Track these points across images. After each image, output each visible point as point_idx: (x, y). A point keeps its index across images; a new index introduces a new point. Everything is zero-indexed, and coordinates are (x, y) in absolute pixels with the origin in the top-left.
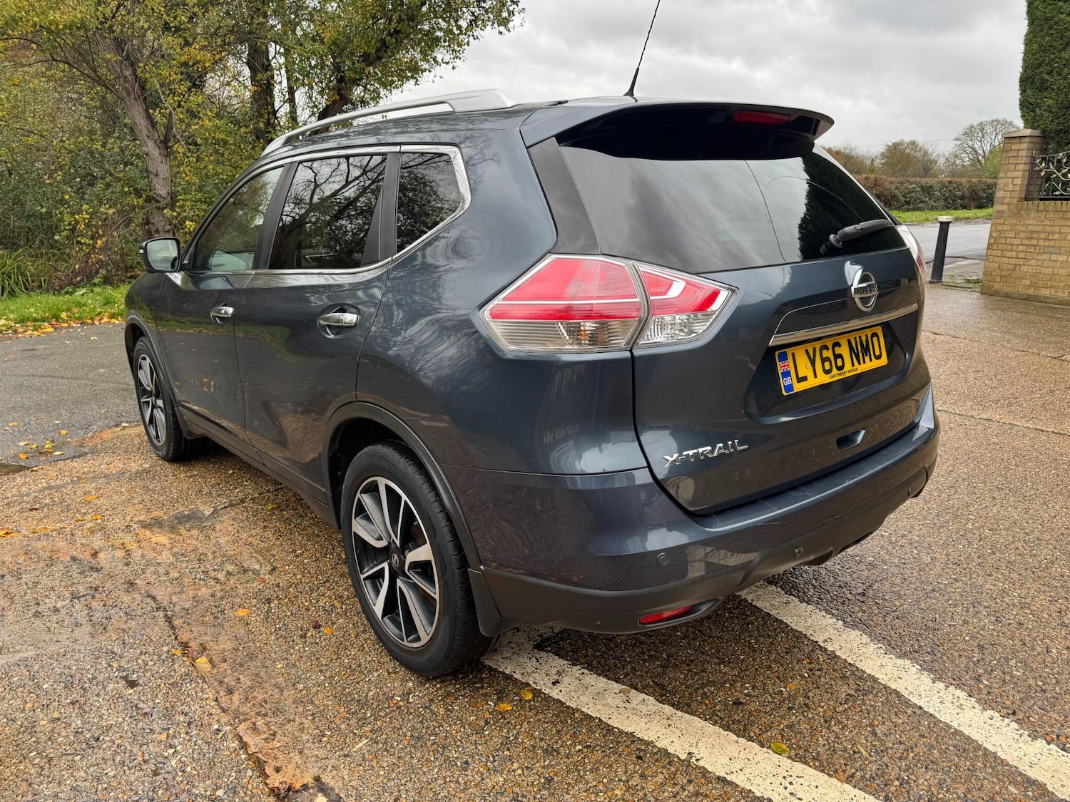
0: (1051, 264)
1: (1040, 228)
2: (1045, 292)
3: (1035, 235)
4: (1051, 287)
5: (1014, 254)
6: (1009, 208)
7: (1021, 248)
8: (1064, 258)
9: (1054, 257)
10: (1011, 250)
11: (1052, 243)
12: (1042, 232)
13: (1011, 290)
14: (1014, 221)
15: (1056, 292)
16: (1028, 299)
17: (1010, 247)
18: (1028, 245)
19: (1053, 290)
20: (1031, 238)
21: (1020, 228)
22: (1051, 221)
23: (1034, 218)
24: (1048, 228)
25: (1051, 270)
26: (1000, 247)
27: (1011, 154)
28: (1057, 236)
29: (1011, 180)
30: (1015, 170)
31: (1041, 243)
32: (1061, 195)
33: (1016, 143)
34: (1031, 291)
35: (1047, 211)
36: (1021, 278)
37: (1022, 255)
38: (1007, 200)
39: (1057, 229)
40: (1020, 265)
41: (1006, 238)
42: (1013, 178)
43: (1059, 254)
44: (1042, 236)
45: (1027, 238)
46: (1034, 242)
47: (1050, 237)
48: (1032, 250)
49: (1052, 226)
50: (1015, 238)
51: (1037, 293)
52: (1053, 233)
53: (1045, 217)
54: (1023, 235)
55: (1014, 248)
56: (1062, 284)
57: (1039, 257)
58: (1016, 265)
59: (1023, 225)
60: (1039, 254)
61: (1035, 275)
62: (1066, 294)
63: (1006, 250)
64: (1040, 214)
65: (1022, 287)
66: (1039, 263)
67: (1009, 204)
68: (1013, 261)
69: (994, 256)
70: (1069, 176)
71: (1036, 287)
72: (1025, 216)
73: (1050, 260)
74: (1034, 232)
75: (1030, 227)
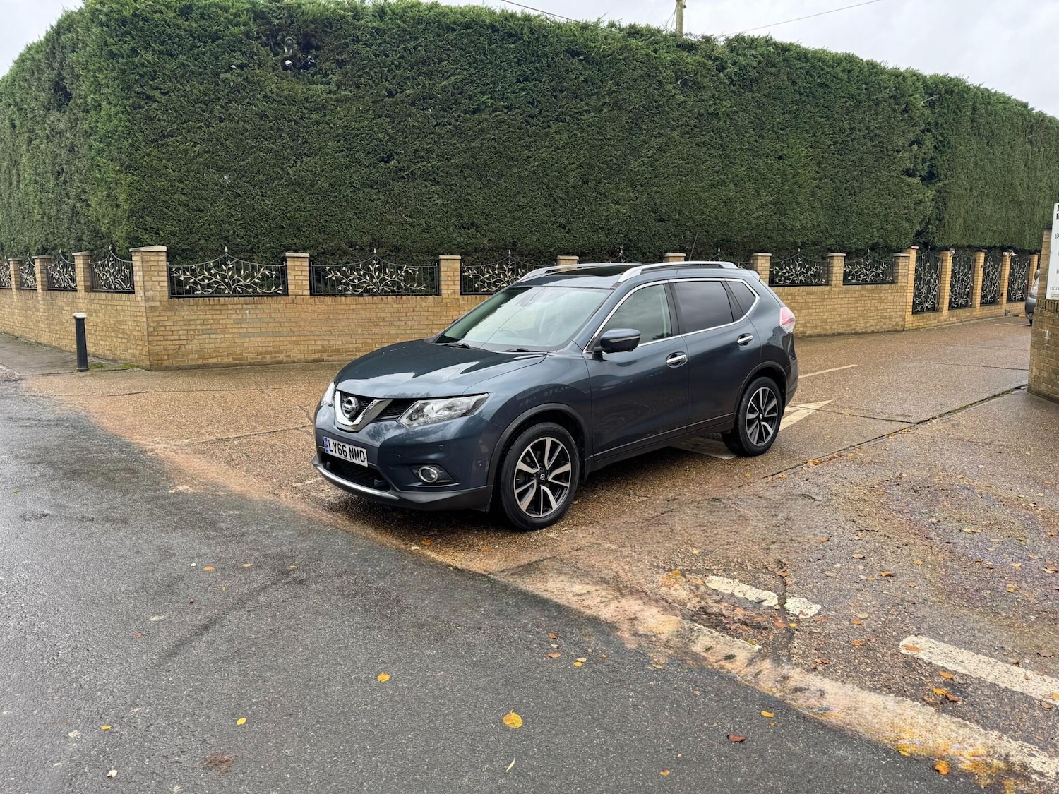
0: (211, 341)
1: (195, 317)
2: (211, 361)
3: (192, 323)
4: (217, 357)
5: (176, 338)
6: (161, 304)
7: (181, 332)
8: (222, 336)
9: (212, 336)
10: (173, 335)
11: (209, 327)
12: (197, 320)
13: (182, 364)
14: (169, 313)
15: (223, 359)
16: (199, 367)
17: (171, 333)
18: (187, 330)
19: (219, 358)
20: (189, 325)
21: (176, 318)
22: (203, 312)
23: (188, 310)
24: (201, 317)
25: (213, 345)
26: (161, 333)
27: (151, 264)
28: (211, 322)
29: (157, 283)
30: (158, 275)
31: (199, 327)
32: (202, 293)
33: (154, 256)
34: (200, 362)
35: (197, 305)
36: (189, 354)
37: (184, 337)
38: (158, 298)
39: (210, 317)
40: (184, 345)
41: (165, 326)
42: (159, 282)
43: (217, 333)
44: (198, 322)
45: (184, 325)
46: (193, 327)
47: (206, 323)
48: (192, 333)
49: (206, 315)
50: (174, 325)
51: (205, 362)
52: (207, 320)
53: (197, 309)
54: (181, 323)
55: (175, 333)
56: (226, 353)
57: (199, 337)
58: (180, 346)
59: (179, 315)
60: (198, 335)
61: (201, 350)
62: (231, 360)
63: (168, 335)
64: (192, 307)
65: (192, 359)
66: (201, 341)
67: (161, 301)
68: (177, 342)
69: (157, 341)
70: (206, 281)
71: (204, 358)
72: (179, 309)
73: (210, 338)
74: (190, 320)
75: (185, 317)
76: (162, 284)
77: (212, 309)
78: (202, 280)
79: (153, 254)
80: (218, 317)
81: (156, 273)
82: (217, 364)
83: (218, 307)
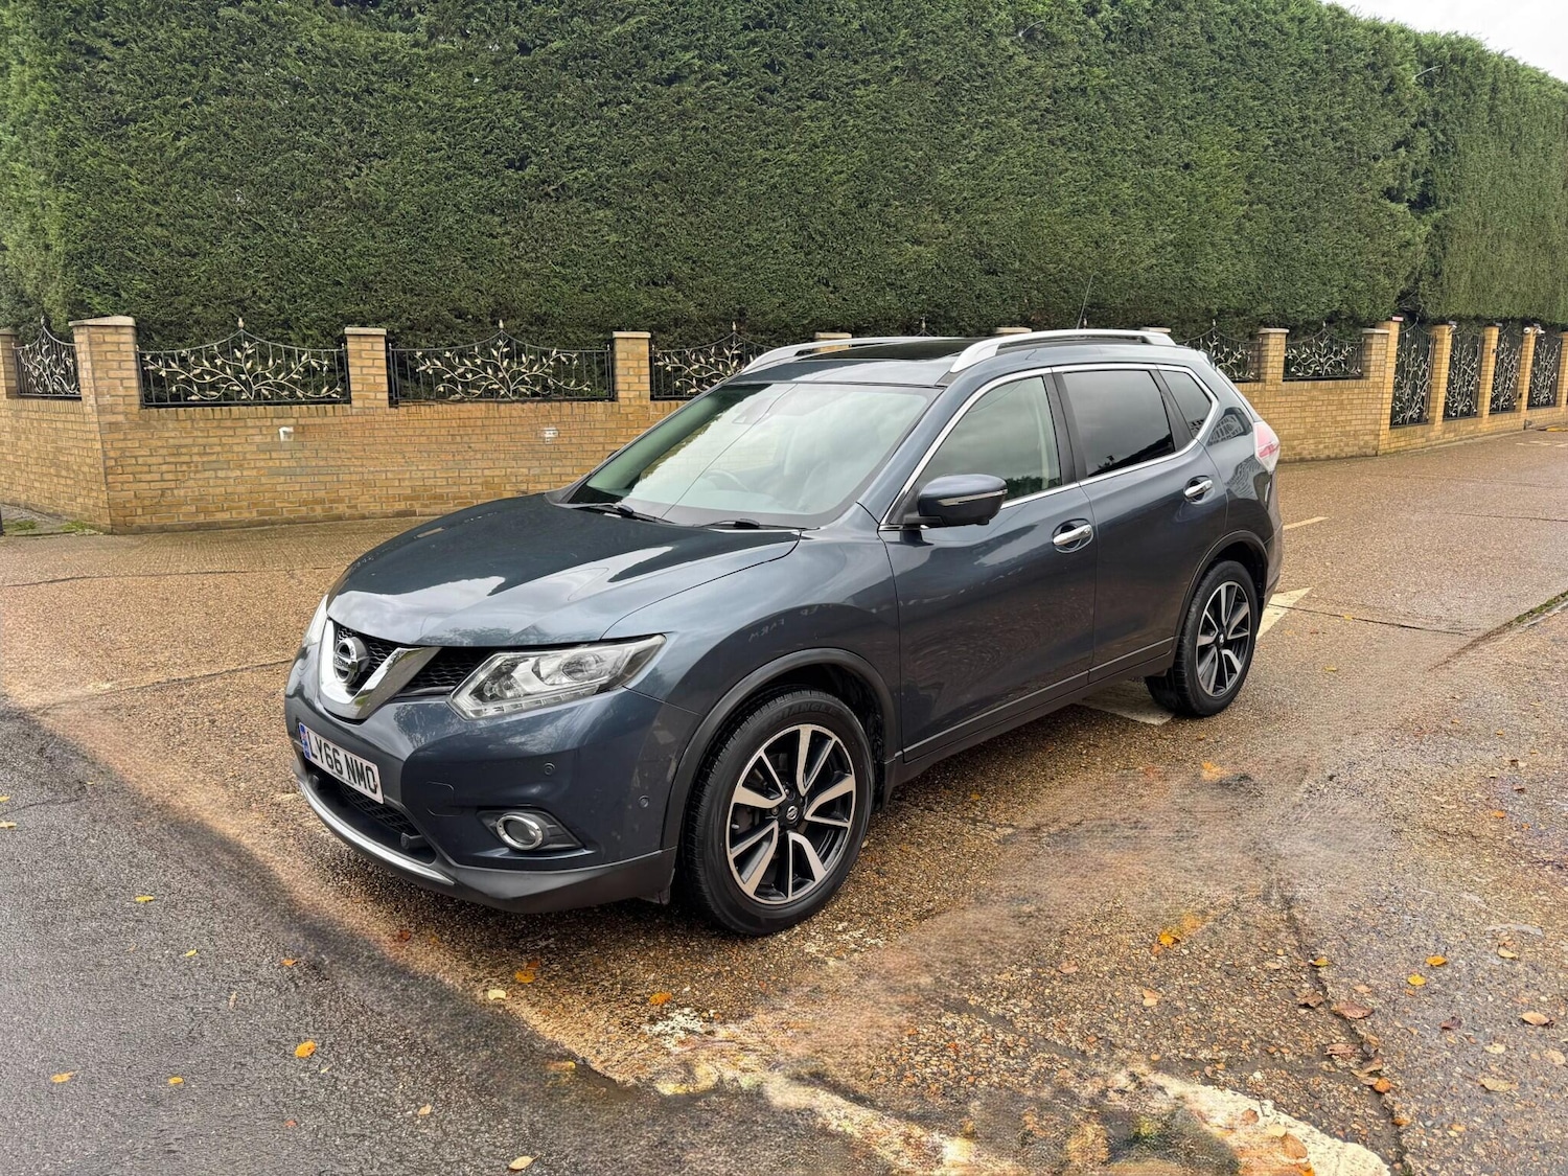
0: (219, 482)
1: (189, 441)
2: (220, 517)
3: (184, 450)
4: (230, 509)
5: (157, 477)
6: (127, 419)
7: (165, 467)
8: (238, 473)
9: (221, 474)
10: (150, 472)
11: (214, 457)
12: (193, 445)
13: (168, 522)
14: (141, 434)
15: (240, 513)
16: (198, 527)
17: (146, 468)
18: (176, 464)
19: (233, 512)
20: (179, 454)
21: (155, 442)
22: (202, 431)
23: (175, 429)
24: (200, 441)
25: (222, 489)
26: (129, 469)
28: (218, 449)
29: (118, 382)
30: (120, 368)
31: (196, 458)
32: (200, 400)
34: (201, 518)
35: (193, 420)
36: (180, 505)
37: (170, 476)
38: (121, 408)
39: (216, 440)
40: (171, 489)
41: (135, 457)
42: (122, 379)
43: (229, 469)
44: (195, 450)
45: (170, 455)
46: (186, 459)
47: (208, 451)
48: (184, 468)
49: (208, 437)
50: (151, 455)
51: (210, 519)
52: (211, 446)
53: (193, 427)
54: (164, 452)
55: (154, 468)
56: (245, 504)
57: (198, 476)
58: (163, 491)
59: (159, 438)
60: (196, 472)
61: (201, 498)
62: (254, 514)
63: (141, 473)
64: (183, 424)
65: (186, 514)
66: (200, 483)
67: (126, 414)
68: (158, 485)
69: (122, 483)
70: (207, 378)
71: (207, 512)
72: (159, 427)
73: (217, 477)
74: (180, 446)
75: (171, 441)
76: (127, 383)
77: (218, 427)
78: (200, 376)
79: (108, 330)
80: (230, 441)
81: (115, 365)
82: (231, 522)
83: (229, 423)
